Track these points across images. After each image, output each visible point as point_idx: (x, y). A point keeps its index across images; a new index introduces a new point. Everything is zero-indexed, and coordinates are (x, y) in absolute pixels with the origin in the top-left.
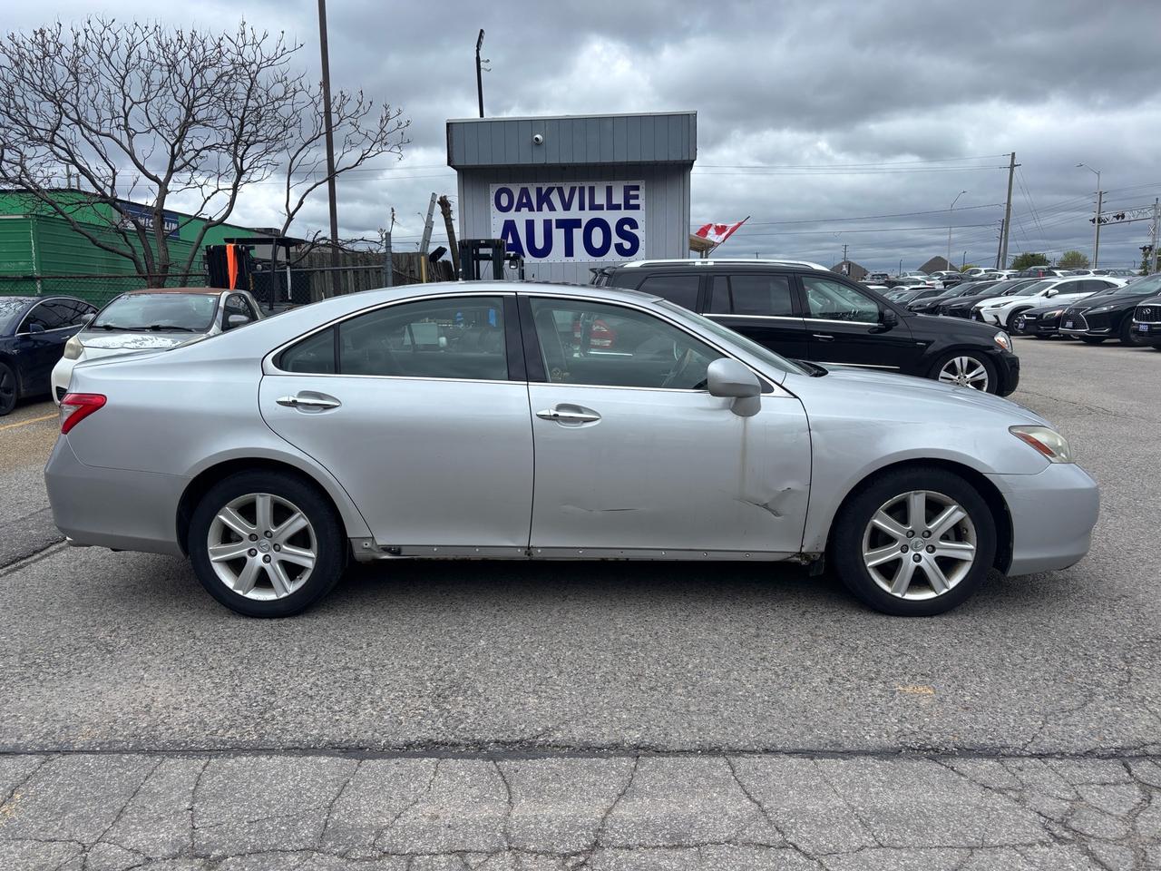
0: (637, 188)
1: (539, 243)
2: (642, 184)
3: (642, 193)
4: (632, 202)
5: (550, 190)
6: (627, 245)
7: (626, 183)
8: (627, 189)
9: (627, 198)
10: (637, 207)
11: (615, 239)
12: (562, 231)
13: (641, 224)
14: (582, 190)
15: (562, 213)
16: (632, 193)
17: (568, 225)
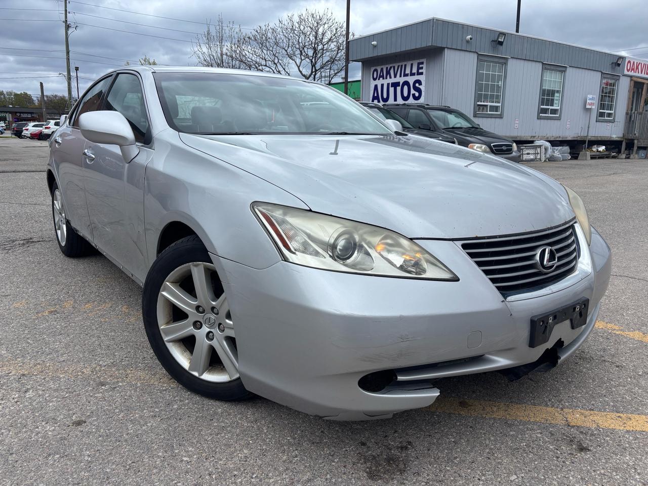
0: (422, 63)
1: (385, 96)
2: (424, 61)
3: (424, 66)
4: (420, 71)
5: (391, 68)
6: (417, 94)
7: (418, 61)
8: (419, 64)
9: (419, 68)
10: (422, 74)
11: (413, 91)
12: (393, 88)
13: (423, 83)
14: (402, 66)
15: (393, 80)
16: (421, 66)
17: (395, 85)
